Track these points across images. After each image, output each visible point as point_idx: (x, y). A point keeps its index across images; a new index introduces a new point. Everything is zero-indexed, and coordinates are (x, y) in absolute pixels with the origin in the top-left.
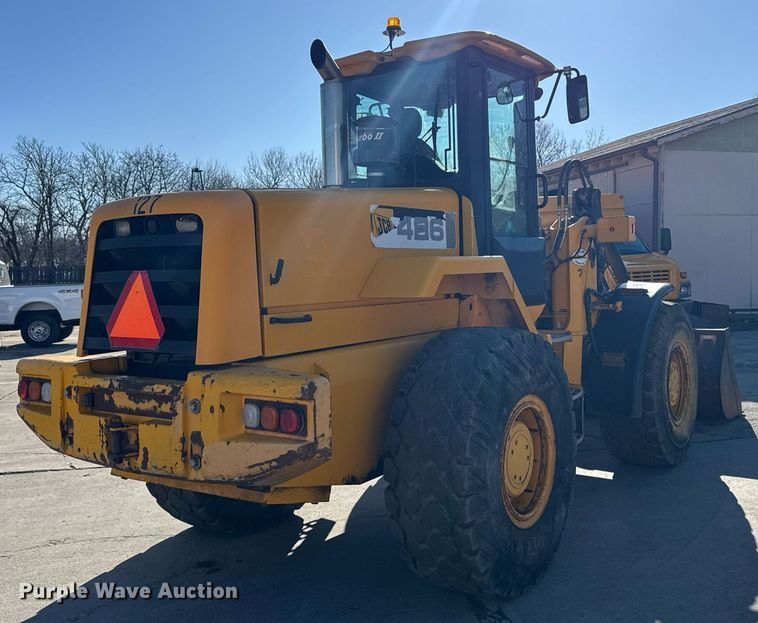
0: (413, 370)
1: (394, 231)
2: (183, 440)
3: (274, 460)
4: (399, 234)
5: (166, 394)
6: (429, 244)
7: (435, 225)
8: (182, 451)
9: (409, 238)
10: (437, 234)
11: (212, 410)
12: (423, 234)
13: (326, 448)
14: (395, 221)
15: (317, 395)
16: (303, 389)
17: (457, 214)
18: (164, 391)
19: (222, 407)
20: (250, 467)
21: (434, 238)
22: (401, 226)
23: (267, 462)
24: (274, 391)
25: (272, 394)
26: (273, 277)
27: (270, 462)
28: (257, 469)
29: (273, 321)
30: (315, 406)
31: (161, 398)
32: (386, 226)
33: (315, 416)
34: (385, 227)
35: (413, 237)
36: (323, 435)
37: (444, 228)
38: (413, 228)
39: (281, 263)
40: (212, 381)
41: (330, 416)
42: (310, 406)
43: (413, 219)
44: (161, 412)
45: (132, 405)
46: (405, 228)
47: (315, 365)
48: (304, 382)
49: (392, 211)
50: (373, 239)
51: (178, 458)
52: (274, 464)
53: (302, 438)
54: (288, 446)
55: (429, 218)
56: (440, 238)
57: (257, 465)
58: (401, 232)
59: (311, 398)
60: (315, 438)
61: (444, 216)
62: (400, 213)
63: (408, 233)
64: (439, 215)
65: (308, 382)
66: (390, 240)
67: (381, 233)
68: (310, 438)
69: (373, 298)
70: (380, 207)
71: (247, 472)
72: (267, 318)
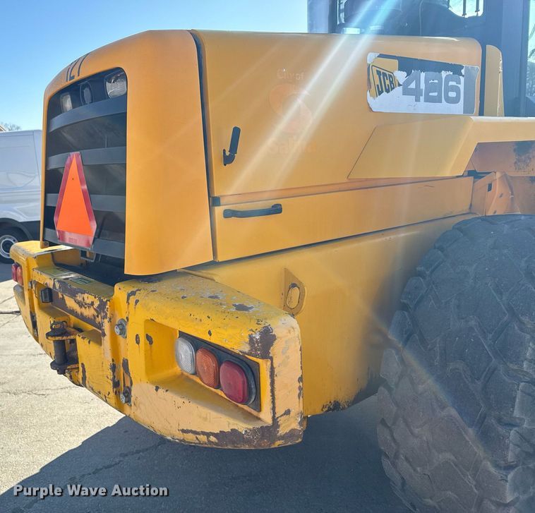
0: (420, 274)
1: (399, 90)
2: (114, 368)
3: (213, 434)
4: (404, 93)
5: (94, 306)
6: (443, 108)
7: (451, 83)
8: (113, 380)
9: (417, 100)
10: (452, 94)
11: (138, 339)
12: (436, 94)
13: (293, 430)
14: (401, 76)
15: (276, 350)
16: (251, 338)
17: (479, 68)
18: (92, 303)
19: (149, 338)
21: (449, 100)
22: (407, 83)
23: (204, 433)
24: (210, 333)
26: (228, 153)
27: (208, 435)
28: (193, 437)
29: (229, 214)
30: (272, 369)
32: (388, 82)
33: (272, 383)
34: (386, 84)
35: (422, 98)
36: (288, 412)
37: (462, 87)
38: (423, 86)
39: (236, 132)
40: (137, 302)
41: (300, 379)
42: (264, 366)
43: (423, 75)
45: (78, 309)
46: (413, 86)
47: (286, 271)
48: (254, 327)
49: (396, 62)
50: (370, 99)
51: (110, 387)
52: (213, 439)
53: (254, 413)
54: (231, 421)
55: (444, 74)
56: (455, 100)
57: (192, 431)
58: (407, 92)
59: (266, 355)
60: (274, 419)
61: (463, 71)
62: (407, 65)
63: (416, 93)
64: (456, 69)
65: (260, 328)
66: (392, 102)
67: (380, 93)
68: (266, 416)
69: (367, 180)
70: (381, 56)
71: (180, 436)
72: (219, 211)
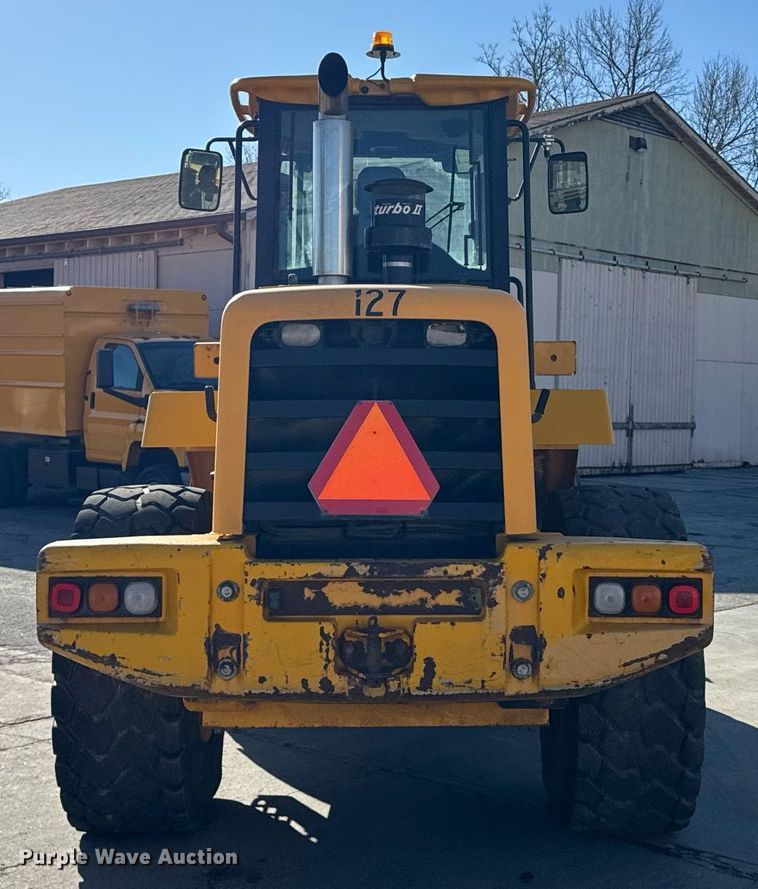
2: (505, 640)
3: (662, 652)
5: (473, 576)
8: (504, 655)
11: (561, 593)
16: (704, 557)
18: (469, 573)
19: (574, 589)
20: (625, 665)
23: (651, 656)
25: (660, 566)
27: (657, 655)
28: (637, 666)
31: (464, 584)
40: (559, 554)
42: (707, 579)
44: (437, 605)
45: (374, 601)
51: (498, 665)
52: (663, 657)
53: (695, 621)
54: (684, 632)
57: (637, 660)
68: (707, 620)
71: (619, 672)
